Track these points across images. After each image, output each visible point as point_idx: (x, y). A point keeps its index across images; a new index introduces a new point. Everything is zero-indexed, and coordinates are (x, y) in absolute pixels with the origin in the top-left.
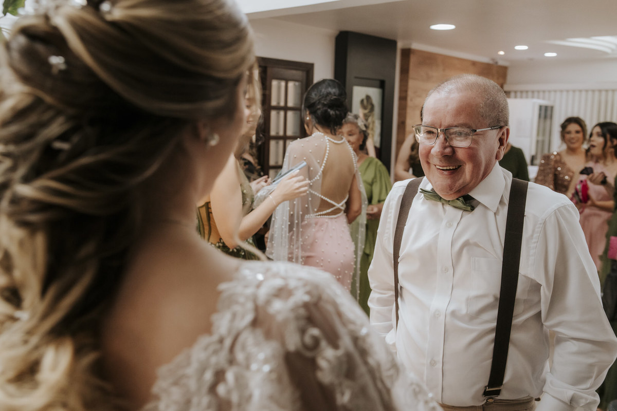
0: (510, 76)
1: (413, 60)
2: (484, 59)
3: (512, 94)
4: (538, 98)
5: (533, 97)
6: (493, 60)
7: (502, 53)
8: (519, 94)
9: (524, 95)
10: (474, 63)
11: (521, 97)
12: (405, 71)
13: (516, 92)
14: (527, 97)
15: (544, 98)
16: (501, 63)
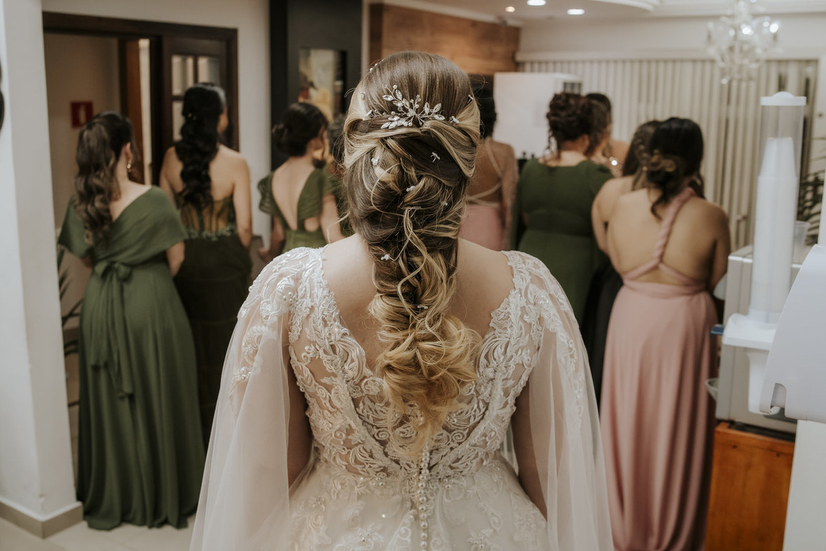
0: (525, 41)
1: (387, 20)
2: (488, 17)
3: (528, 67)
4: (562, 71)
5: (555, 71)
6: (500, 18)
7: (511, 9)
8: (536, 66)
9: (544, 67)
10: (474, 24)
11: (540, 71)
12: (376, 37)
13: (532, 63)
14: (547, 71)
15: (569, 72)
16: (511, 22)
